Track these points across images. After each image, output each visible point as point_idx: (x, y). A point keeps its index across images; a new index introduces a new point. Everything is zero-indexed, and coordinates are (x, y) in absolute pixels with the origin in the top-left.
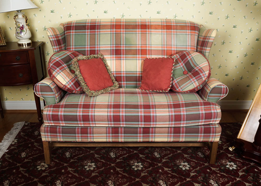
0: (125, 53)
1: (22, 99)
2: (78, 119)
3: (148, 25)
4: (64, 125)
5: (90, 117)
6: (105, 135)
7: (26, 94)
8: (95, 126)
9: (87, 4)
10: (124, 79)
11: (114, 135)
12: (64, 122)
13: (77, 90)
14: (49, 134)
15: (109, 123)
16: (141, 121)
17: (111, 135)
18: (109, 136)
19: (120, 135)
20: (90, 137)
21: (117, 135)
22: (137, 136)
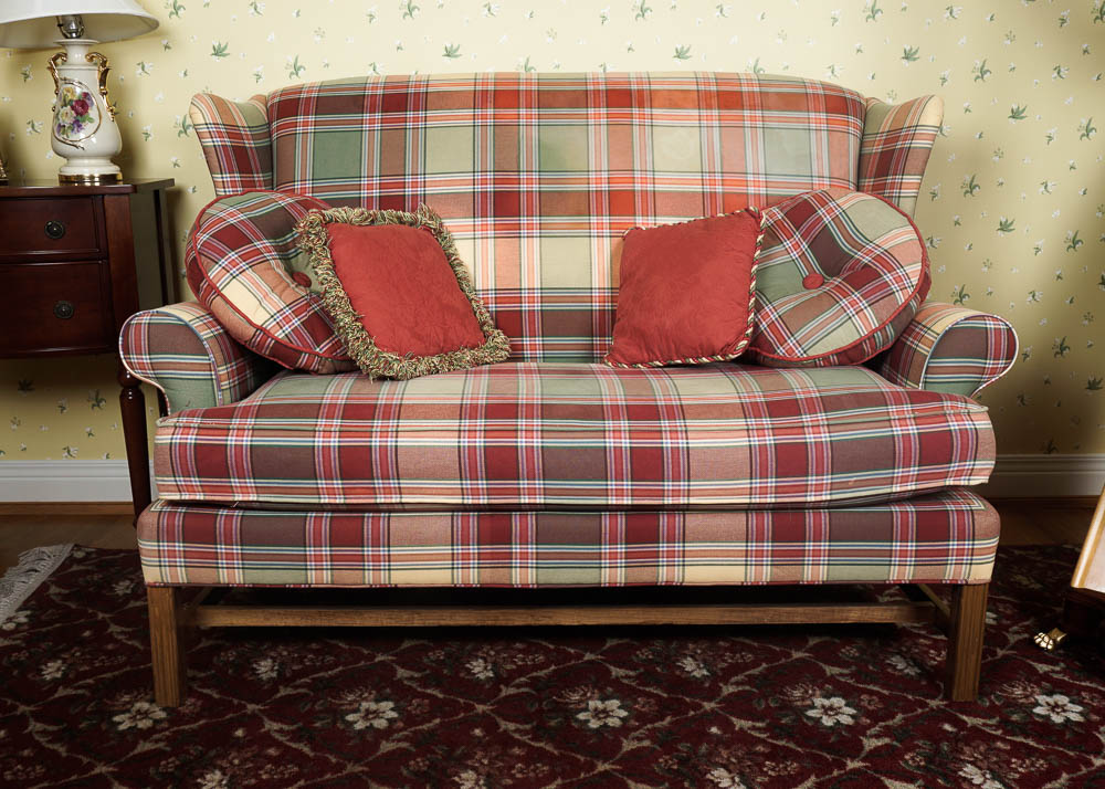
0: (536, 209)
1: (69, 452)
2: (320, 469)
3: (638, 90)
4: (253, 497)
5: (376, 456)
6: (447, 550)
7: (88, 429)
8: (398, 500)
9: (372, 17)
10: (532, 323)
11: (487, 549)
12: (250, 482)
13: (317, 354)
14: (179, 546)
15: (468, 484)
16: (619, 477)
17: (473, 549)
18: (466, 557)
19: (516, 548)
20: (376, 558)
21: (501, 548)
22: (599, 556)
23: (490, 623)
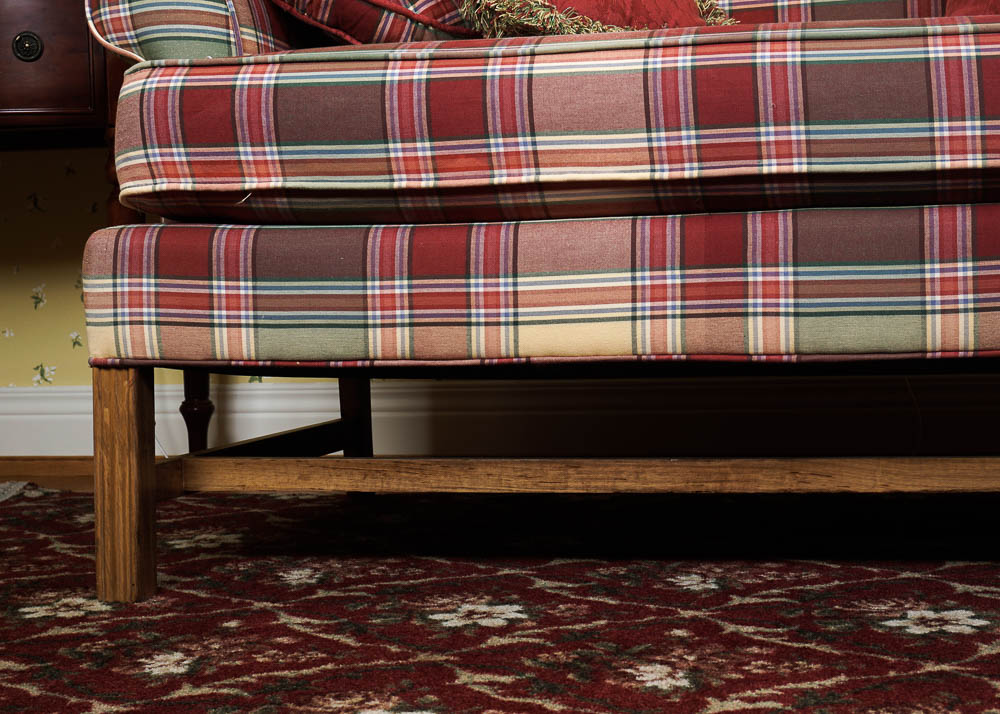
1: (42, 374)
2: (393, 121)
4: (276, 182)
5: (493, 95)
6: (622, 279)
8: (532, 178)
11: (701, 276)
12: (272, 153)
14: (148, 285)
15: (661, 138)
16: (956, 112)
17: (673, 277)
18: (659, 293)
19: (755, 274)
20: (492, 300)
21: (726, 275)
22: (921, 288)
23: (711, 486)
